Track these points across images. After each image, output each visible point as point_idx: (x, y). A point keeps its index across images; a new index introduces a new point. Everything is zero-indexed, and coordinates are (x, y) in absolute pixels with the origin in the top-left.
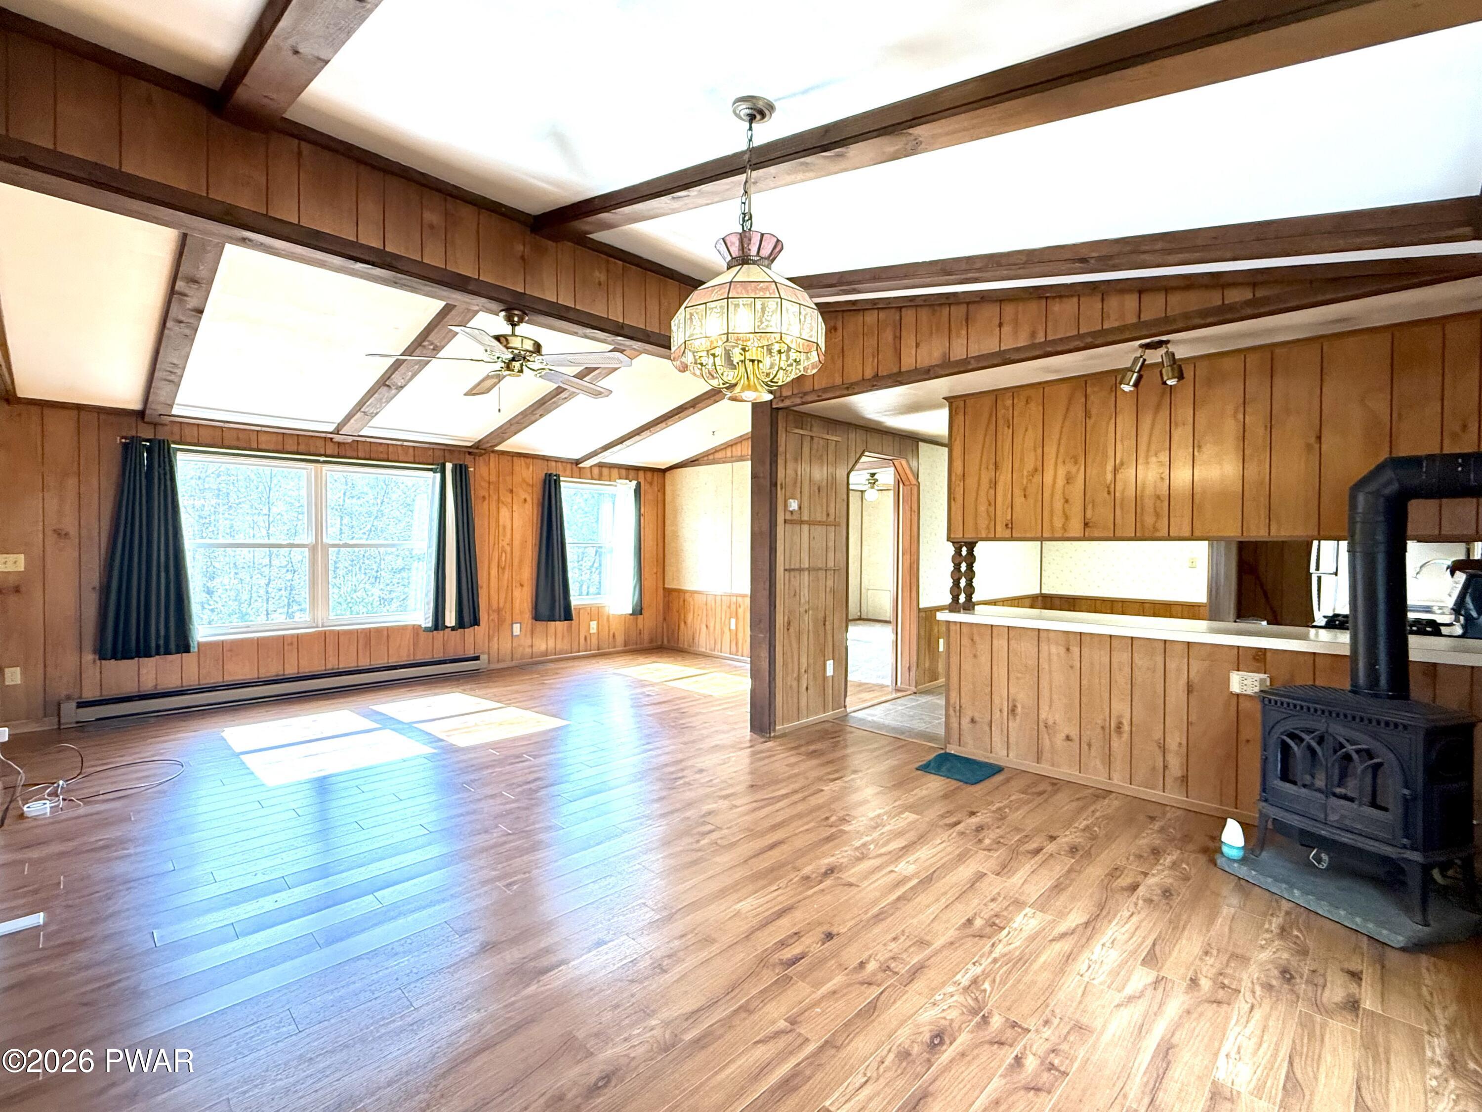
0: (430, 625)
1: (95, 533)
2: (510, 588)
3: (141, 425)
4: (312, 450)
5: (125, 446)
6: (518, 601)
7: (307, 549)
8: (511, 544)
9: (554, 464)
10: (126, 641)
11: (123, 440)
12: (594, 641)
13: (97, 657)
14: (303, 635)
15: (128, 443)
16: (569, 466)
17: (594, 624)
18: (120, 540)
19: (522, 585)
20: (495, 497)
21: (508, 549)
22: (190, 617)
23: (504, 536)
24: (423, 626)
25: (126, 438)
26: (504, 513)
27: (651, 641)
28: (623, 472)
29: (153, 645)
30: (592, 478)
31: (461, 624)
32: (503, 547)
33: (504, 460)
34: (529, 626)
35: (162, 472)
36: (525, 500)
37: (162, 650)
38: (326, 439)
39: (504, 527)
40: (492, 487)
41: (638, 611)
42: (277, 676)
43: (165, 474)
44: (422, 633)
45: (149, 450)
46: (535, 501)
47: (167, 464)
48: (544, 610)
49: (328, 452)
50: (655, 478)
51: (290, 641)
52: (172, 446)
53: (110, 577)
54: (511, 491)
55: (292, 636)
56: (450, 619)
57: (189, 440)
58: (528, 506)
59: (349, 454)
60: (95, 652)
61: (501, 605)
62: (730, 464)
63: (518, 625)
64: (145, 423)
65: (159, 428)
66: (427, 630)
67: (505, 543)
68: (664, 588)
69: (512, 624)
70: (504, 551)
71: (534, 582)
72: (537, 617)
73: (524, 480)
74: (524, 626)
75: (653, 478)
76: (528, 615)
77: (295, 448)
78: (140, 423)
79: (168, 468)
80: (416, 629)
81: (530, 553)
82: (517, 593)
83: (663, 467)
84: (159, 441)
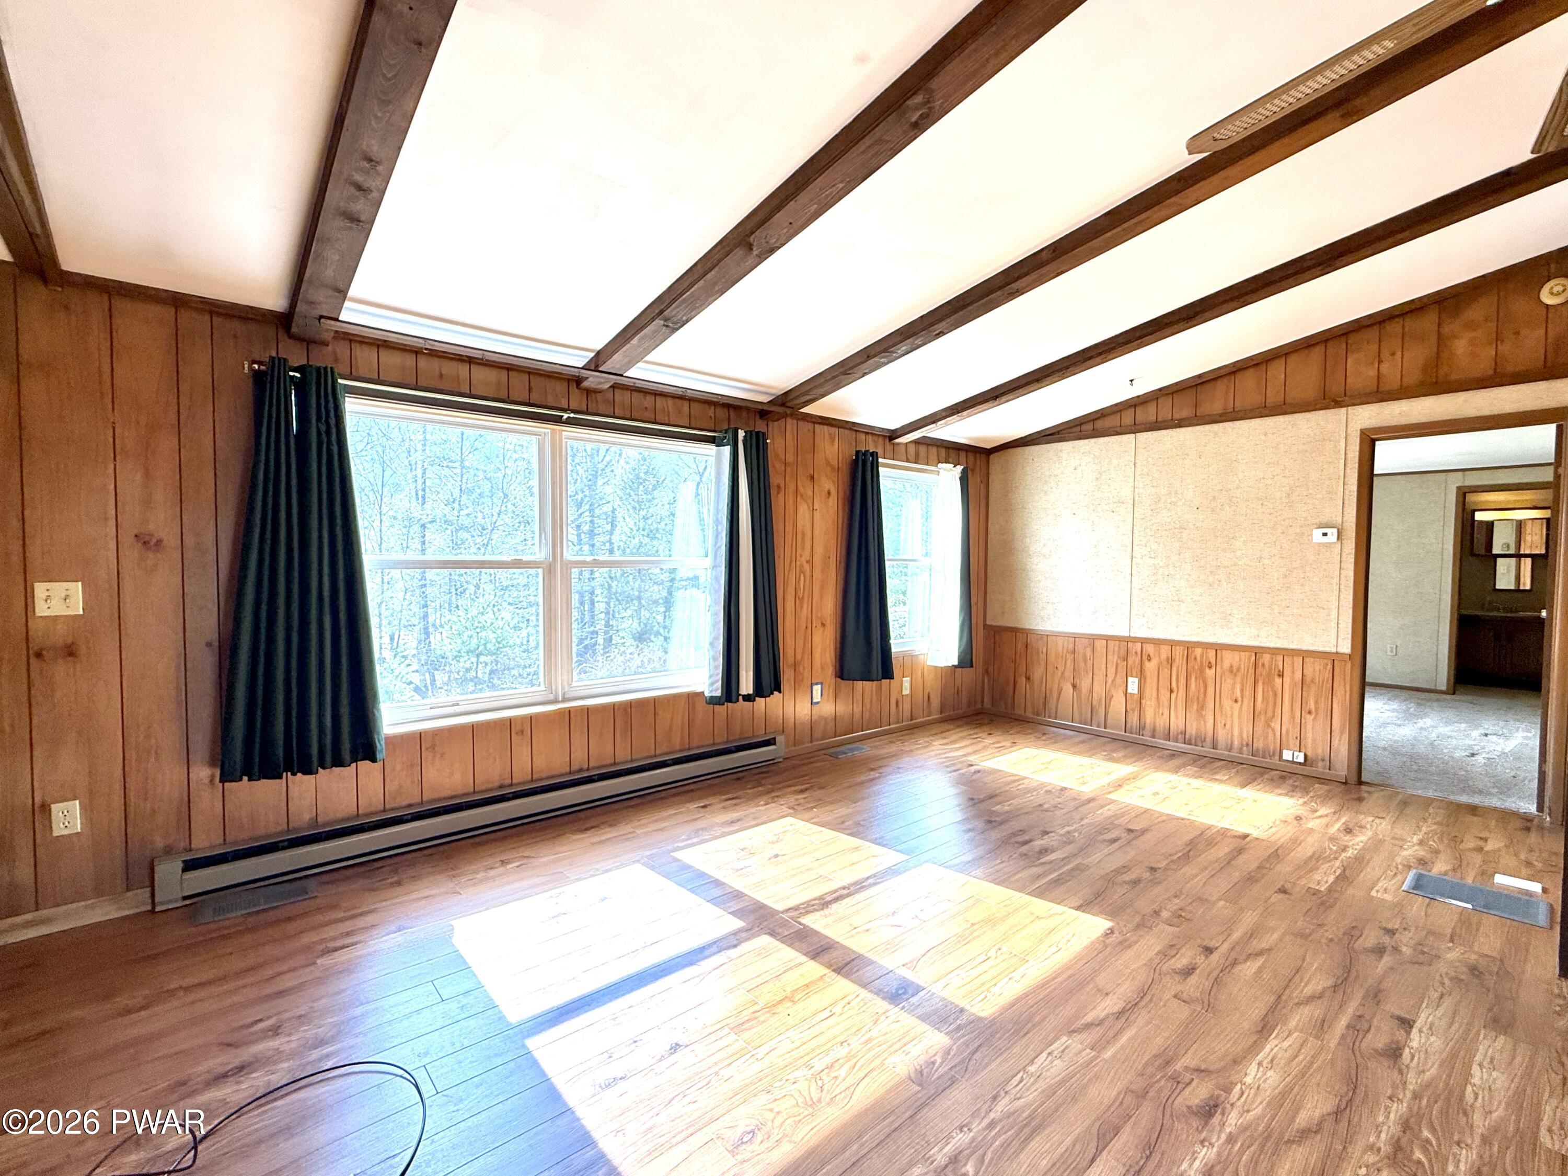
0: (718, 693)
1: (209, 538)
2: (809, 628)
3: (285, 342)
4: (550, 401)
5: (258, 377)
6: (819, 650)
7: (540, 571)
8: (811, 562)
9: (863, 437)
10: (267, 743)
11: (256, 366)
12: (907, 707)
13: (218, 773)
14: (538, 716)
15: (263, 371)
16: (881, 440)
17: (906, 682)
18: (254, 556)
19: (823, 625)
20: (792, 487)
21: (807, 567)
22: (375, 696)
23: (803, 548)
24: (707, 694)
25: (260, 363)
26: (803, 509)
27: (969, 704)
28: (943, 452)
29: (315, 751)
30: (908, 461)
31: (760, 691)
32: (801, 566)
33: (806, 427)
34: (833, 686)
35: (323, 428)
36: (829, 493)
37: (328, 759)
38: (573, 380)
39: (803, 535)
40: (789, 470)
41: (966, 661)
42: (501, 787)
43: (328, 433)
44: (701, 707)
45: (301, 387)
46: (841, 494)
47: (332, 414)
48: (854, 663)
49: (573, 405)
50: (978, 461)
51: (518, 728)
52: (340, 381)
53: (237, 622)
54: (812, 478)
55: (523, 718)
56: (747, 685)
57: (363, 372)
58: (833, 502)
59: (602, 408)
60: (212, 764)
61: (799, 656)
62: (1132, 436)
63: (819, 686)
64: (291, 336)
65: (314, 349)
66: (713, 701)
67: (803, 559)
68: (985, 625)
69: (812, 685)
70: (802, 571)
71: (839, 620)
72: (843, 673)
73: (828, 463)
74: (826, 685)
75: (975, 462)
76: (830, 670)
77: (524, 397)
78: (282, 336)
79: (332, 421)
80: (692, 698)
81: (834, 575)
82: (817, 638)
83: (989, 446)
84: (318, 369)
